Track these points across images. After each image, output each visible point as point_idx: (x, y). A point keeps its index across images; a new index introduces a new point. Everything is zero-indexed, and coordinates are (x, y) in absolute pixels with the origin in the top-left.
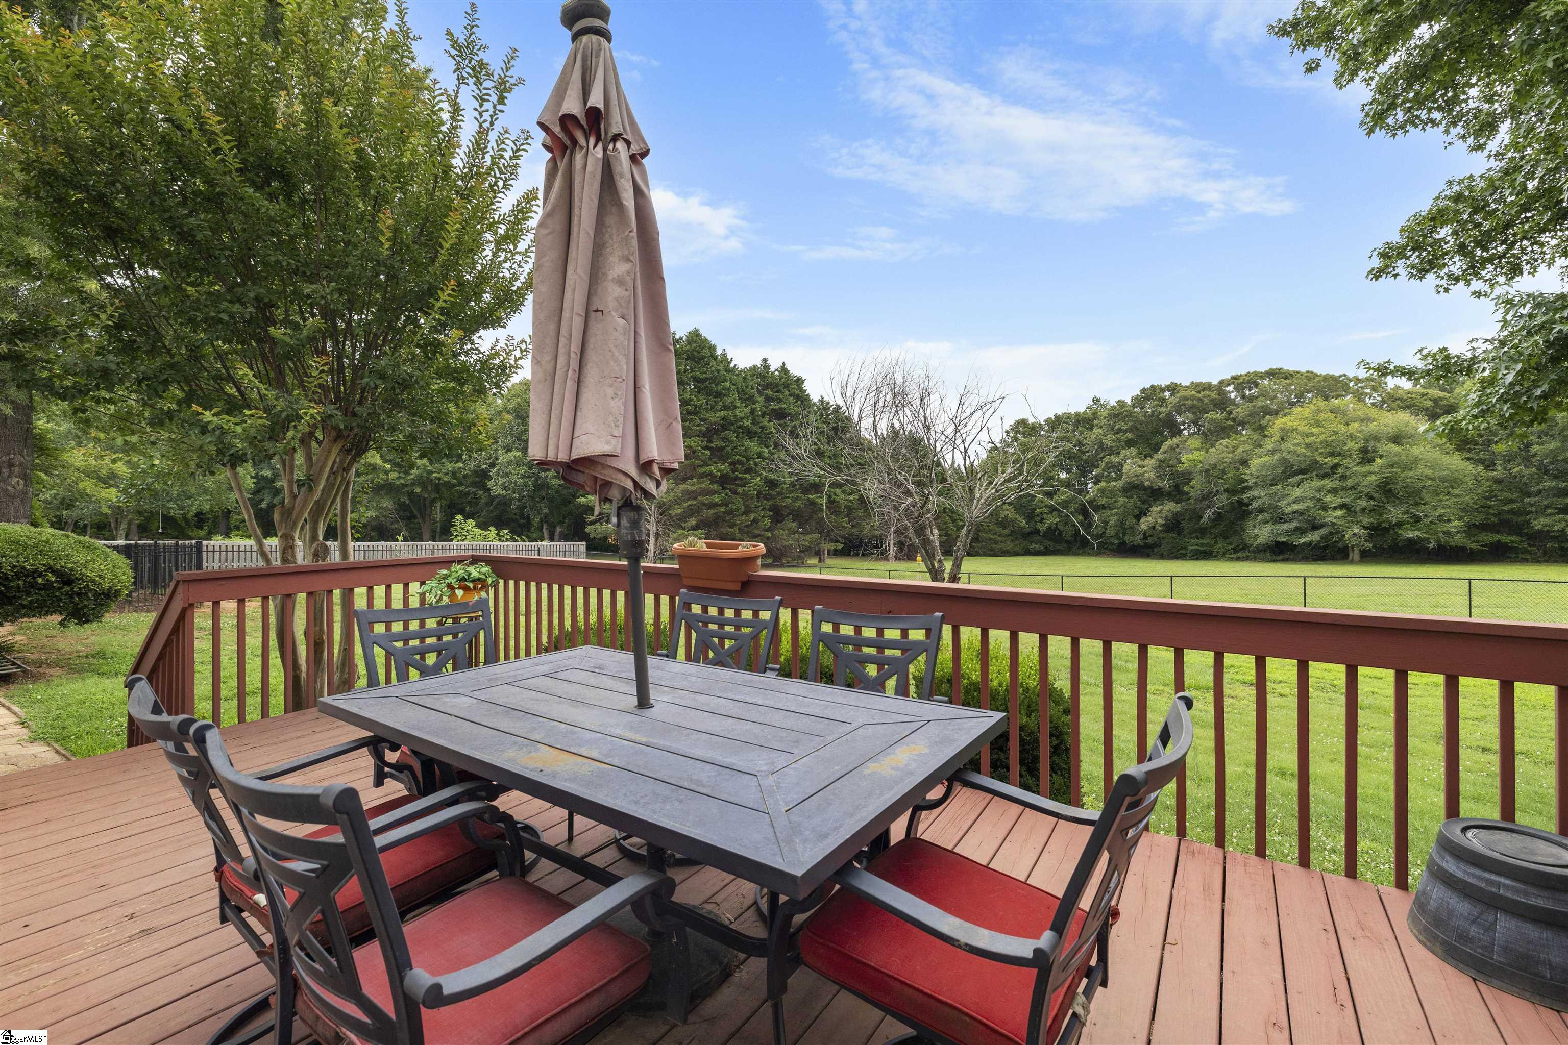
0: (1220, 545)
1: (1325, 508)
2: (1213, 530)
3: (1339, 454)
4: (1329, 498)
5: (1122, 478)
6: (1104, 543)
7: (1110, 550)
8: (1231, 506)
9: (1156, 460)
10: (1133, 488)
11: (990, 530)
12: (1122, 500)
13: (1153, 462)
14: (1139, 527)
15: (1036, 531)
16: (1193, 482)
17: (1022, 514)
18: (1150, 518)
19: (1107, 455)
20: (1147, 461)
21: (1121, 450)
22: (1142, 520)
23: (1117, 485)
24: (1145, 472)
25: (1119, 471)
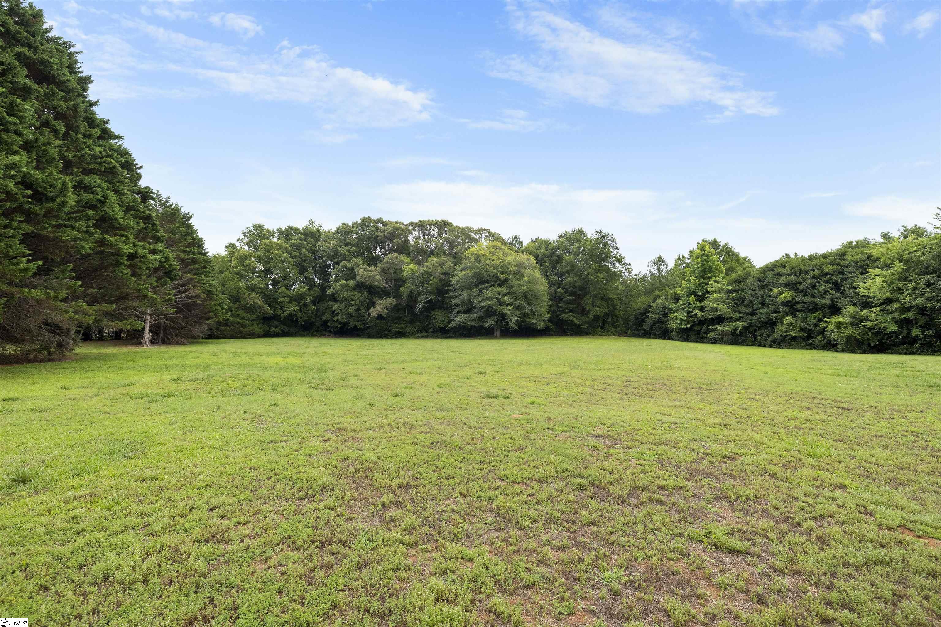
3: (506, 273)
4: (505, 299)
5: (355, 278)
6: (328, 327)
7: (330, 332)
8: (429, 302)
9: (380, 268)
10: (360, 286)
11: (238, 315)
12: (358, 295)
13: (378, 269)
14: (369, 314)
15: (275, 317)
16: (407, 285)
17: (266, 302)
18: (378, 308)
19: (342, 261)
20: (372, 268)
21: (351, 258)
22: (372, 309)
23: (352, 283)
24: (374, 275)
25: (351, 274)
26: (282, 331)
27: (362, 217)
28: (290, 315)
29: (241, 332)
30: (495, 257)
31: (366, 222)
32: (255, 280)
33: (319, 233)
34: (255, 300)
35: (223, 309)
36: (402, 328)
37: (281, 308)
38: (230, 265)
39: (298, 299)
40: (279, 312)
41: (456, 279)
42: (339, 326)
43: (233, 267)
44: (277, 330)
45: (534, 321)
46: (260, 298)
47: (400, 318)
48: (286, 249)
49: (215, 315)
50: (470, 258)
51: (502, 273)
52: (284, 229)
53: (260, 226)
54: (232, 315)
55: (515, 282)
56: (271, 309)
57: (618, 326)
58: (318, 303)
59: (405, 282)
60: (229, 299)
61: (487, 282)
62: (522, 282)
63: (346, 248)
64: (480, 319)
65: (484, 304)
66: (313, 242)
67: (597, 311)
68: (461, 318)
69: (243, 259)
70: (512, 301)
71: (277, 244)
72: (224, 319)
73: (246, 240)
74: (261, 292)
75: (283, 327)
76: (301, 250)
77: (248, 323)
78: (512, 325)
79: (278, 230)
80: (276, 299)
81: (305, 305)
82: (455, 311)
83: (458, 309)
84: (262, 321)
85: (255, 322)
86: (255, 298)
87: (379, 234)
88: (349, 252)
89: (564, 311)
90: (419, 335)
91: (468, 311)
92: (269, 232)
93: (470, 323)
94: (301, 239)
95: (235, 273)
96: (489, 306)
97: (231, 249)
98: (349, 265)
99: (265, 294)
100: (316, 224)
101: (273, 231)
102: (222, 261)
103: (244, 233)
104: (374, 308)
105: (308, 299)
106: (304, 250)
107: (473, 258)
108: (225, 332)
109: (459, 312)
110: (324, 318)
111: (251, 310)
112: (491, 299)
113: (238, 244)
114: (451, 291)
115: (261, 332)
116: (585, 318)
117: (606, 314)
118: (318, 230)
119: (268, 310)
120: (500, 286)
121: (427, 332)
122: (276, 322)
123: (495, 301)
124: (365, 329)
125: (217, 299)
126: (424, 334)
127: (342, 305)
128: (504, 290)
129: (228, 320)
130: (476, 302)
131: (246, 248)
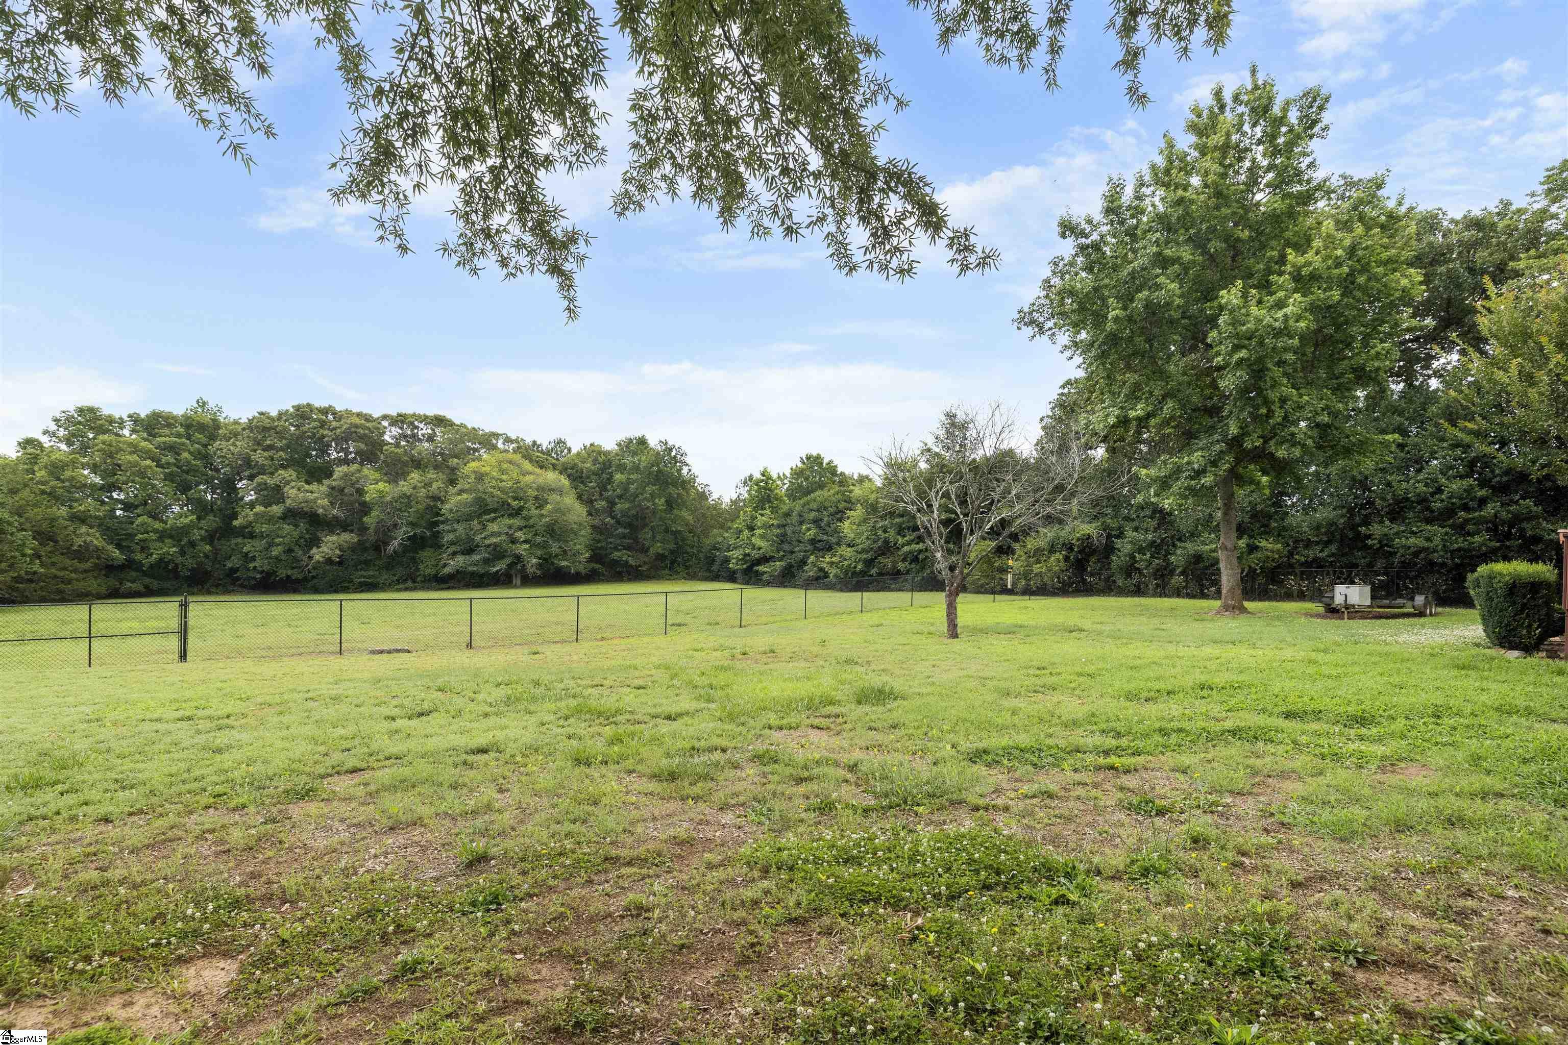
0: (385, 577)
1: (514, 541)
2: (377, 562)
3: (521, 499)
4: (519, 534)
5: (284, 502)
6: (238, 579)
7: (243, 586)
8: (412, 538)
9: (328, 486)
10: (291, 515)
11: (53, 564)
12: (287, 528)
13: (324, 489)
14: (310, 558)
15: (130, 564)
16: (374, 513)
17: (111, 541)
18: (325, 549)
19: (259, 474)
20: (314, 486)
21: (277, 470)
22: (314, 550)
23: (277, 510)
24: (317, 498)
25: (274, 495)
26: (146, 587)
27: (296, 403)
28: (161, 560)
29: (60, 592)
30: (504, 477)
31: (302, 413)
32: (88, 505)
33: (216, 425)
34: (89, 539)
35: (24, 555)
36: (370, 577)
37: (143, 549)
38: (32, 479)
39: (176, 535)
40: (138, 557)
41: (448, 506)
42: (258, 576)
43: (38, 483)
44: (135, 586)
45: (564, 563)
46: (98, 535)
47: (367, 563)
48: (148, 451)
49: (12, 566)
50: (469, 477)
51: (515, 499)
52: (143, 416)
53: (91, 410)
54: (42, 565)
55: (534, 512)
56: (122, 553)
57: (691, 566)
58: (219, 539)
59: (370, 509)
60: (34, 538)
61: (495, 510)
62: (543, 512)
63: (266, 454)
64: (486, 561)
65: (487, 542)
66: (204, 440)
67: (658, 548)
68: (459, 561)
69: (56, 469)
70: (529, 537)
71: (130, 444)
72: (27, 573)
73: (62, 432)
74: (100, 526)
75: (147, 580)
76: (179, 454)
77: (73, 575)
78: (530, 570)
79: (130, 416)
80: (131, 536)
81: (192, 544)
82: (450, 550)
83: (453, 549)
84: (103, 572)
85: (90, 574)
86: (88, 535)
87: (326, 432)
88: (272, 459)
89: (616, 549)
90: (401, 586)
91: (469, 551)
92: (111, 420)
93: (470, 569)
94: (179, 436)
95: (43, 492)
96: (496, 545)
97: (30, 450)
98: (270, 481)
99: (108, 528)
100: (212, 404)
101: (121, 418)
102: (14, 472)
103: (56, 420)
104: (318, 547)
105: (196, 535)
106: (185, 455)
107: (473, 477)
108: (27, 593)
109: (454, 554)
110: (229, 565)
111: (81, 554)
112: (499, 534)
113: (45, 440)
114: (443, 522)
115: (103, 590)
116: (643, 558)
117: (672, 552)
118: (215, 421)
119: (117, 553)
120: (511, 516)
121: (414, 581)
122: (134, 574)
123: (504, 537)
124: (305, 579)
125: (14, 542)
126: (410, 584)
127: (260, 544)
128: (517, 522)
129: (35, 573)
130: (478, 538)
131: (63, 447)
